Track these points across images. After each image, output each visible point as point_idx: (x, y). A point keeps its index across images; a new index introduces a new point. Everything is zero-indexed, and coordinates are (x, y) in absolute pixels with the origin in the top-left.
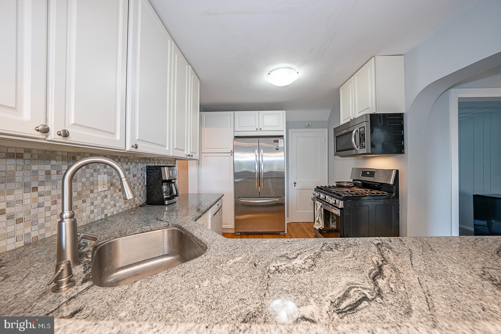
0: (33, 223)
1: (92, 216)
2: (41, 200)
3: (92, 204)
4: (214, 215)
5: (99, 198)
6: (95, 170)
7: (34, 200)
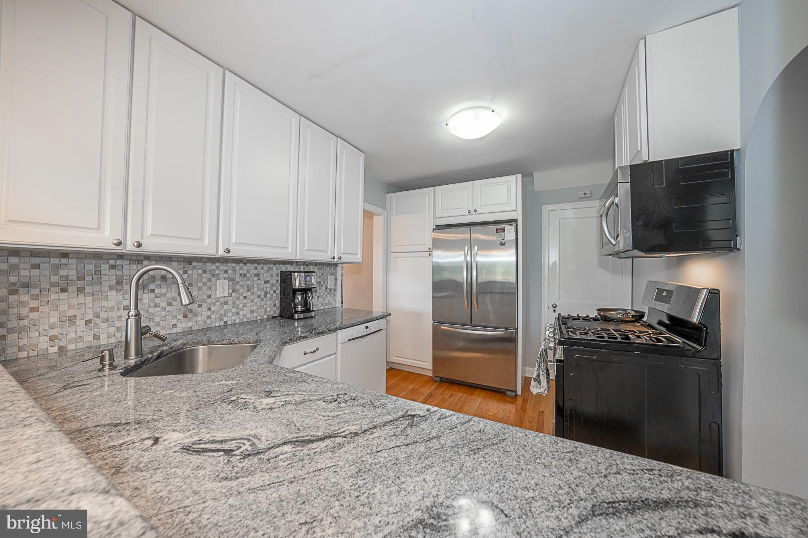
3: (210, 309)
4: (349, 340)
5: (218, 304)
6: (213, 275)
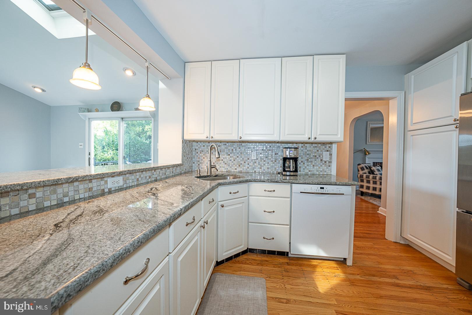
0: (229, 166)
1: (248, 169)
2: (231, 158)
3: (249, 164)
4: (301, 192)
5: (252, 162)
7: (229, 158)
